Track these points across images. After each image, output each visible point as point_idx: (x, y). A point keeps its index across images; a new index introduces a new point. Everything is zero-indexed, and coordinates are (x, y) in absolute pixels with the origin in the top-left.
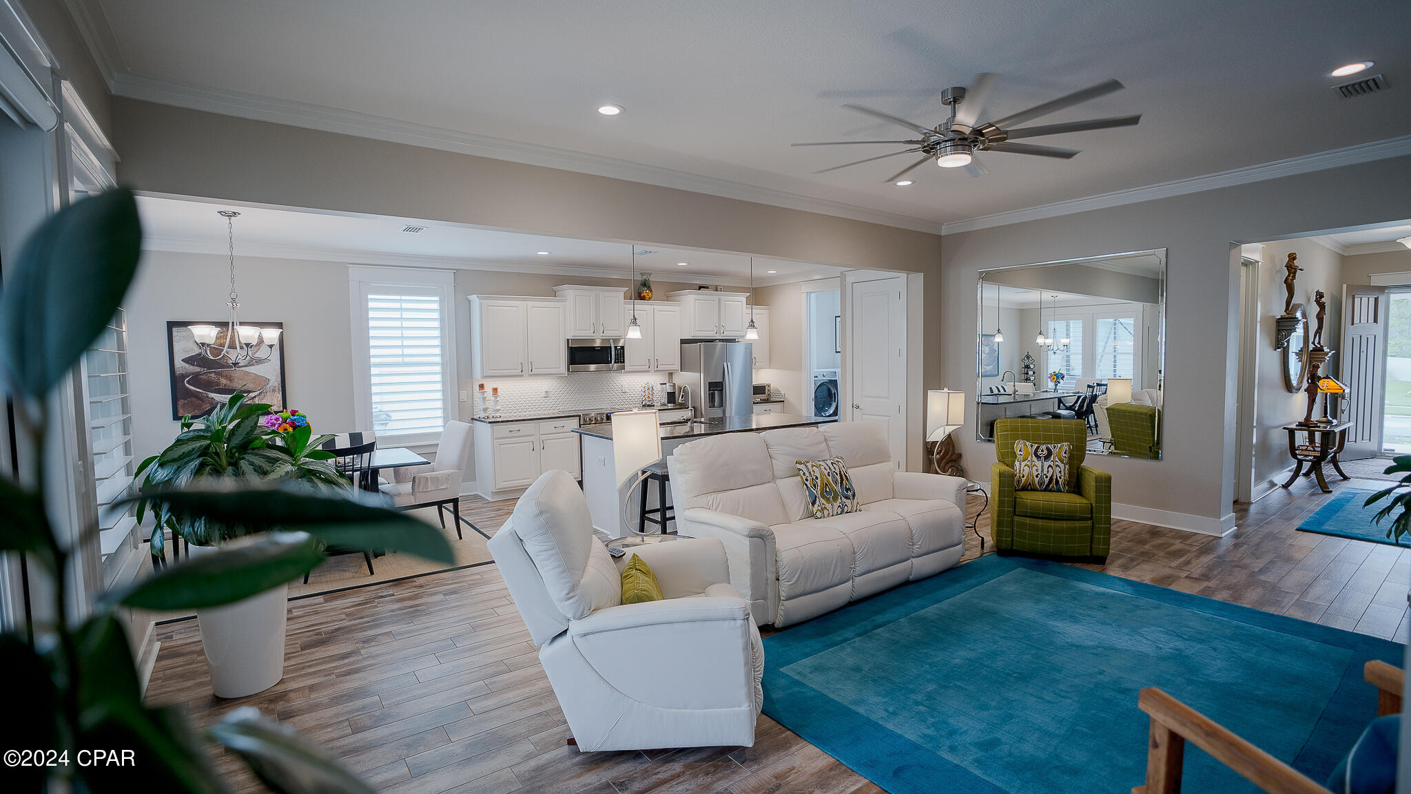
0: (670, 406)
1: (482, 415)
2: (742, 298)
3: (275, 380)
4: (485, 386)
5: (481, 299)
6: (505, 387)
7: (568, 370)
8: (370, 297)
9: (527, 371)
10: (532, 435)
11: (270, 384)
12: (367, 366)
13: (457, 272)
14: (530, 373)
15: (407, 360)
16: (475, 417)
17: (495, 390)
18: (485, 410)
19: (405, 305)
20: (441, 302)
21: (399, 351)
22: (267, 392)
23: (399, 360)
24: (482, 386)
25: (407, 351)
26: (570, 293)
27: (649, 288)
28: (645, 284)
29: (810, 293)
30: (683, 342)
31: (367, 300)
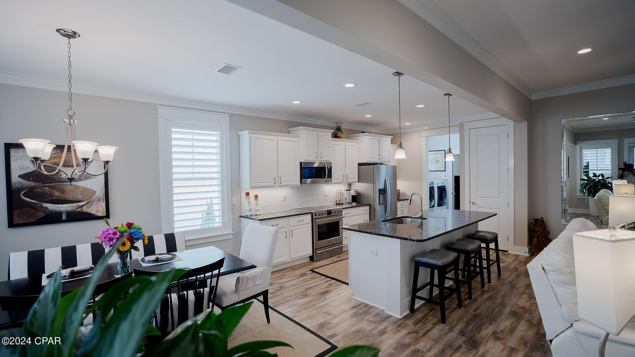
0: (354, 204)
1: (248, 214)
2: (389, 139)
3: (100, 191)
4: (250, 193)
5: (250, 133)
6: (263, 194)
7: (301, 182)
8: (173, 130)
9: (278, 183)
10: (285, 228)
11: (97, 195)
12: (170, 181)
13: (232, 115)
14: (279, 184)
15: (196, 176)
16: (242, 215)
17: (256, 196)
18: (250, 210)
19: (195, 137)
20: (221, 136)
21: (190, 170)
22: (93, 202)
23: (190, 176)
24: (248, 194)
25: (196, 170)
26: (303, 131)
27: (341, 132)
28: (339, 129)
29: (427, 136)
30: (360, 164)
31: (171, 132)
